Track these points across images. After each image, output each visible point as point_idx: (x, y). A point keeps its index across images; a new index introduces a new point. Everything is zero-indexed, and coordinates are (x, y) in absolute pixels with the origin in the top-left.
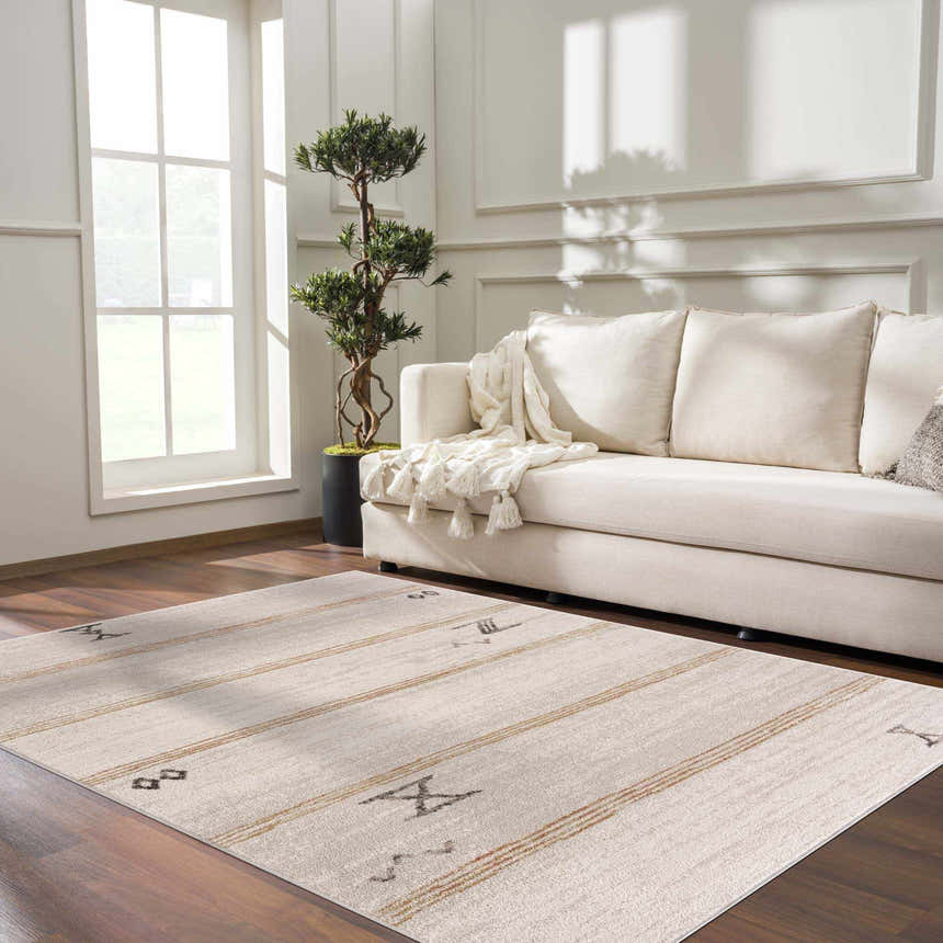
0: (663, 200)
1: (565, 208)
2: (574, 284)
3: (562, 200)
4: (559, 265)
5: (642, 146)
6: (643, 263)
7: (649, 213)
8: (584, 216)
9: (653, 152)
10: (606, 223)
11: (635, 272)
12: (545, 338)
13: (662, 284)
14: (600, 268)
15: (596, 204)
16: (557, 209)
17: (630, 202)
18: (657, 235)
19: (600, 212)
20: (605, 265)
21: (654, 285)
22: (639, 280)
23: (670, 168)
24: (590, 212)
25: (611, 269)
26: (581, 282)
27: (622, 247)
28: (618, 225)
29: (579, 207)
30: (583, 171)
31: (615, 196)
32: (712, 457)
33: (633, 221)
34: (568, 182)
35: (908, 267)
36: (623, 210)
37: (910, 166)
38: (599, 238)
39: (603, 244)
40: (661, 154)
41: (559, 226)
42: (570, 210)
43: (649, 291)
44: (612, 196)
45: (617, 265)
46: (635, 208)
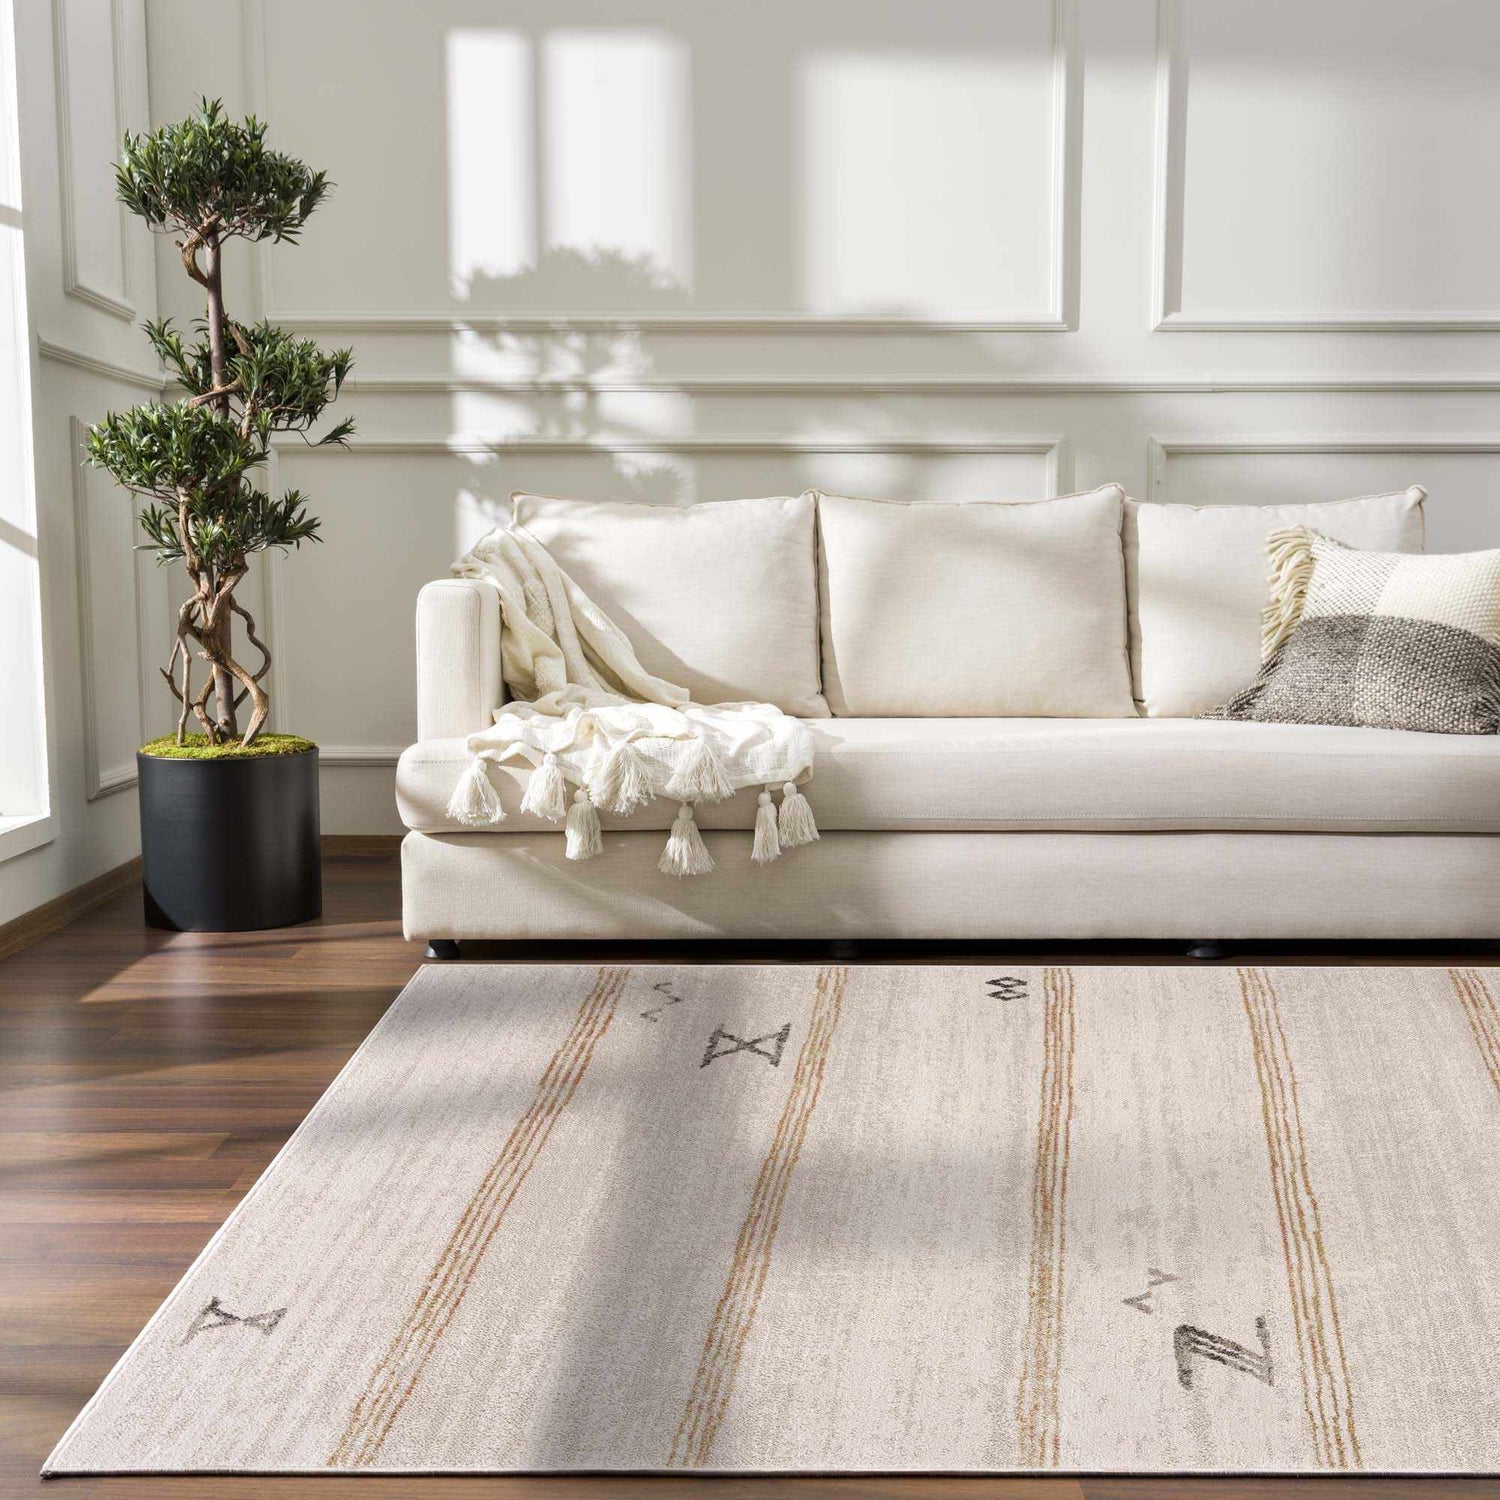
0: (652, 331)
1: (456, 332)
2: (478, 458)
3: (456, 318)
4: (448, 423)
5: (608, 242)
6: (616, 427)
7: (624, 349)
8: (498, 347)
9: (630, 254)
10: (543, 360)
11: (602, 440)
12: (582, 539)
13: (651, 462)
14: (533, 432)
15: (519, 329)
16: (443, 331)
17: (588, 329)
18: (648, 384)
19: (530, 343)
20: (540, 429)
21: (637, 463)
22: (605, 454)
23: (664, 283)
24: (508, 340)
25: (553, 435)
26: (494, 455)
27: (576, 400)
28: (565, 365)
29: (488, 331)
30: (492, 272)
31: (564, 319)
32: (915, 711)
33: (594, 360)
34: (461, 290)
35: (1052, 446)
36: (576, 341)
37: (1052, 310)
38: (533, 384)
39: (540, 395)
40: (645, 259)
41: (446, 360)
42: (468, 336)
43: (628, 470)
44: (557, 317)
45: (566, 428)
46: (600, 341)
